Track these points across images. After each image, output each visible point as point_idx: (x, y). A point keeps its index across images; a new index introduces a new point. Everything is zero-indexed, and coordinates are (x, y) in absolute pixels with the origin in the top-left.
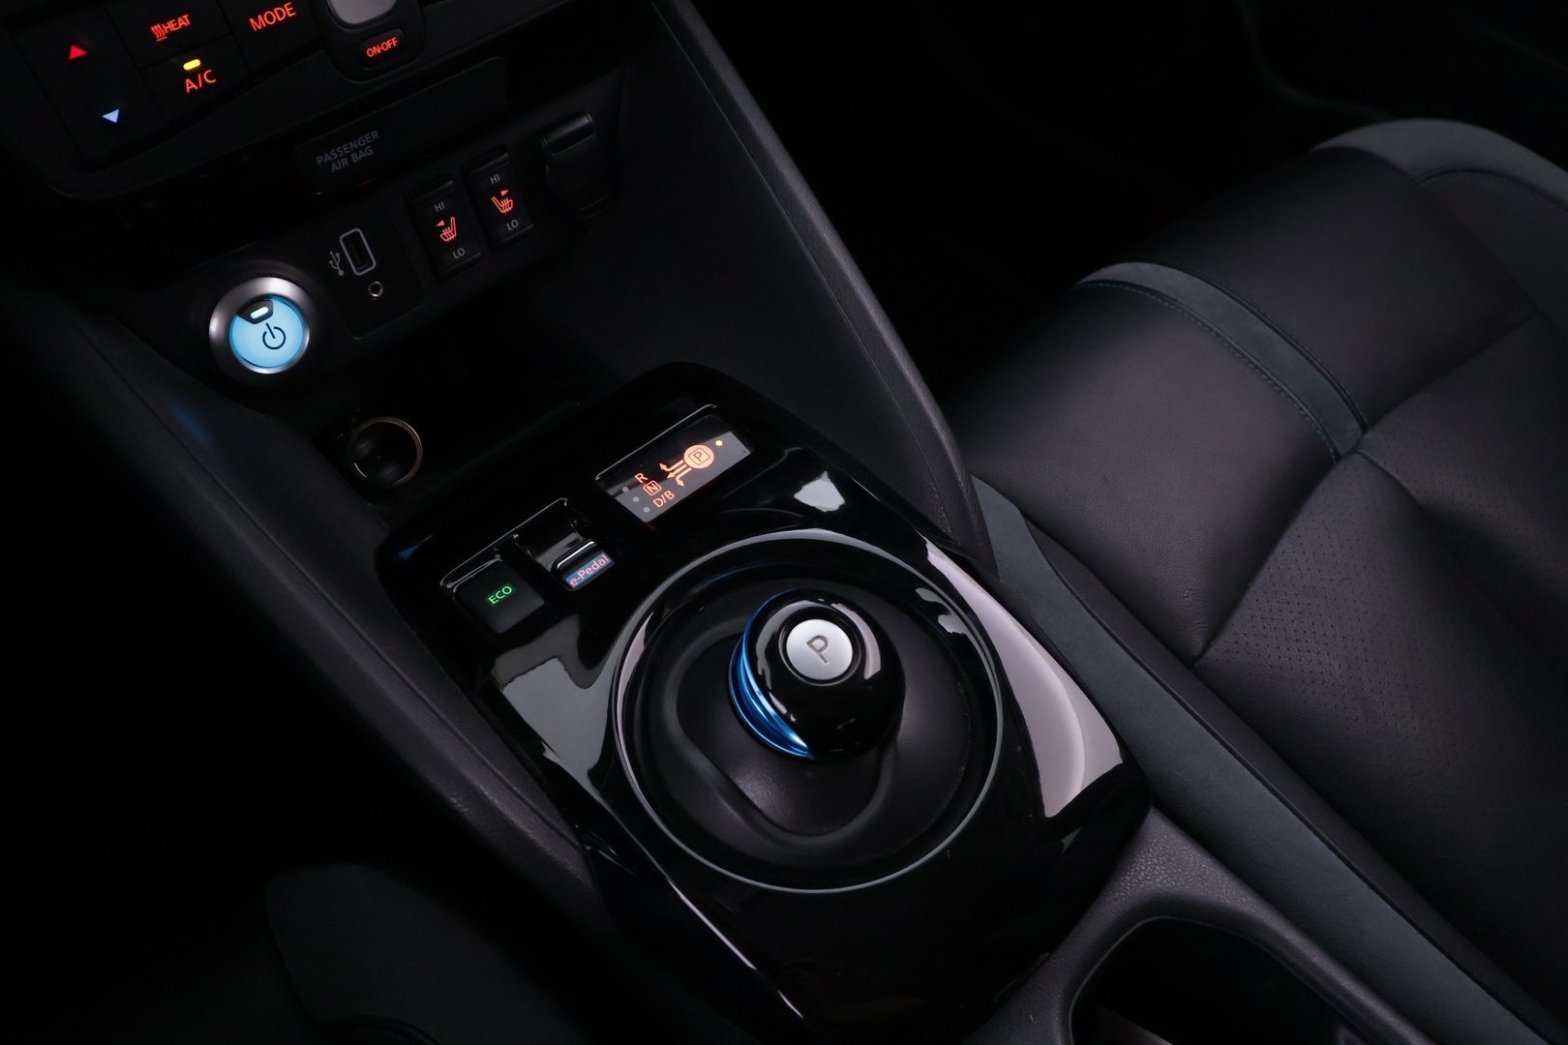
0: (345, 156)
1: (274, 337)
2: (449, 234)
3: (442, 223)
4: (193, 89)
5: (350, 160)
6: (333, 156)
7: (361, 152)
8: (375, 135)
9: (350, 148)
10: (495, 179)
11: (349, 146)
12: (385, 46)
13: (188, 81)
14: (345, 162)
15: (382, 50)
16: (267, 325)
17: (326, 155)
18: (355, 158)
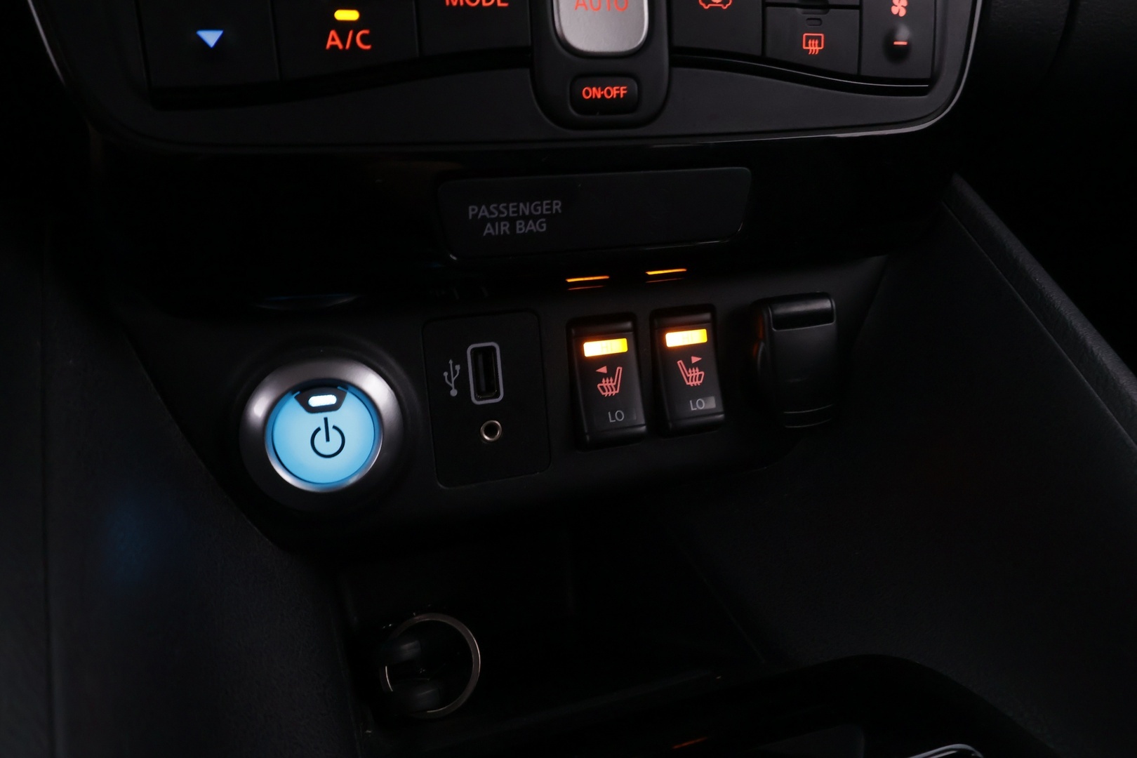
0: (507, 218)
1: (328, 439)
4: (336, 46)
5: (513, 228)
6: (491, 213)
7: (531, 222)
8: (557, 206)
9: (517, 212)
11: (518, 207)
12: (609, 93)
13: (333, 33)
14: (505, 228)
15: (603, 95)
16: (326, 420)
17: (483, 207)
18: (521, 227)
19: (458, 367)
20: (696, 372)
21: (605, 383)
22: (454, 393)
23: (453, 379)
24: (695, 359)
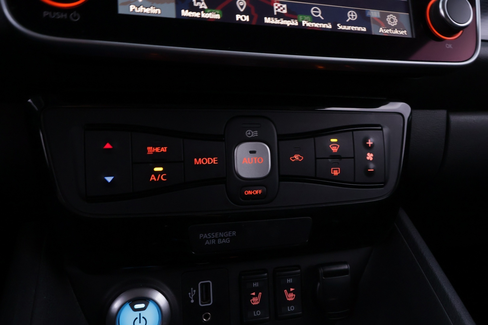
0: (215, 238)
1: (140, 322)
2: (255, 301)
3: (254, 294)
4: (154, 180)
5: (216, 242)
6: (208, 236)
7: (224, 239)
8: (234, 233)
9: (219, 236)
10: (289, 281)
11: (219, 234)
12: (255, 192)
13: (153, 176)
14: (213, 242)
15: (252, 193)
16: (140, 314)
17: (205, 235)
18: (220, 241)
19: (195, 291)
20: (292, 295)
21: (254, 299)
22: (192, 301)
23: (192, 296)
24: (292, 290)
